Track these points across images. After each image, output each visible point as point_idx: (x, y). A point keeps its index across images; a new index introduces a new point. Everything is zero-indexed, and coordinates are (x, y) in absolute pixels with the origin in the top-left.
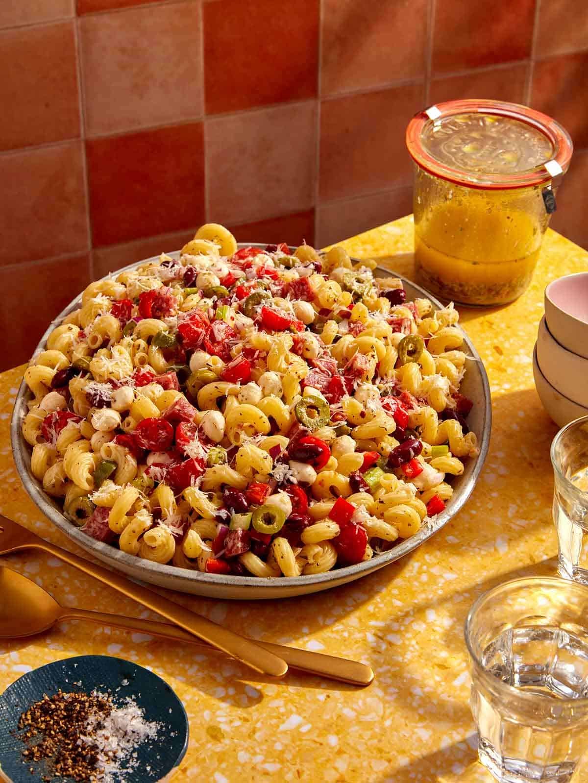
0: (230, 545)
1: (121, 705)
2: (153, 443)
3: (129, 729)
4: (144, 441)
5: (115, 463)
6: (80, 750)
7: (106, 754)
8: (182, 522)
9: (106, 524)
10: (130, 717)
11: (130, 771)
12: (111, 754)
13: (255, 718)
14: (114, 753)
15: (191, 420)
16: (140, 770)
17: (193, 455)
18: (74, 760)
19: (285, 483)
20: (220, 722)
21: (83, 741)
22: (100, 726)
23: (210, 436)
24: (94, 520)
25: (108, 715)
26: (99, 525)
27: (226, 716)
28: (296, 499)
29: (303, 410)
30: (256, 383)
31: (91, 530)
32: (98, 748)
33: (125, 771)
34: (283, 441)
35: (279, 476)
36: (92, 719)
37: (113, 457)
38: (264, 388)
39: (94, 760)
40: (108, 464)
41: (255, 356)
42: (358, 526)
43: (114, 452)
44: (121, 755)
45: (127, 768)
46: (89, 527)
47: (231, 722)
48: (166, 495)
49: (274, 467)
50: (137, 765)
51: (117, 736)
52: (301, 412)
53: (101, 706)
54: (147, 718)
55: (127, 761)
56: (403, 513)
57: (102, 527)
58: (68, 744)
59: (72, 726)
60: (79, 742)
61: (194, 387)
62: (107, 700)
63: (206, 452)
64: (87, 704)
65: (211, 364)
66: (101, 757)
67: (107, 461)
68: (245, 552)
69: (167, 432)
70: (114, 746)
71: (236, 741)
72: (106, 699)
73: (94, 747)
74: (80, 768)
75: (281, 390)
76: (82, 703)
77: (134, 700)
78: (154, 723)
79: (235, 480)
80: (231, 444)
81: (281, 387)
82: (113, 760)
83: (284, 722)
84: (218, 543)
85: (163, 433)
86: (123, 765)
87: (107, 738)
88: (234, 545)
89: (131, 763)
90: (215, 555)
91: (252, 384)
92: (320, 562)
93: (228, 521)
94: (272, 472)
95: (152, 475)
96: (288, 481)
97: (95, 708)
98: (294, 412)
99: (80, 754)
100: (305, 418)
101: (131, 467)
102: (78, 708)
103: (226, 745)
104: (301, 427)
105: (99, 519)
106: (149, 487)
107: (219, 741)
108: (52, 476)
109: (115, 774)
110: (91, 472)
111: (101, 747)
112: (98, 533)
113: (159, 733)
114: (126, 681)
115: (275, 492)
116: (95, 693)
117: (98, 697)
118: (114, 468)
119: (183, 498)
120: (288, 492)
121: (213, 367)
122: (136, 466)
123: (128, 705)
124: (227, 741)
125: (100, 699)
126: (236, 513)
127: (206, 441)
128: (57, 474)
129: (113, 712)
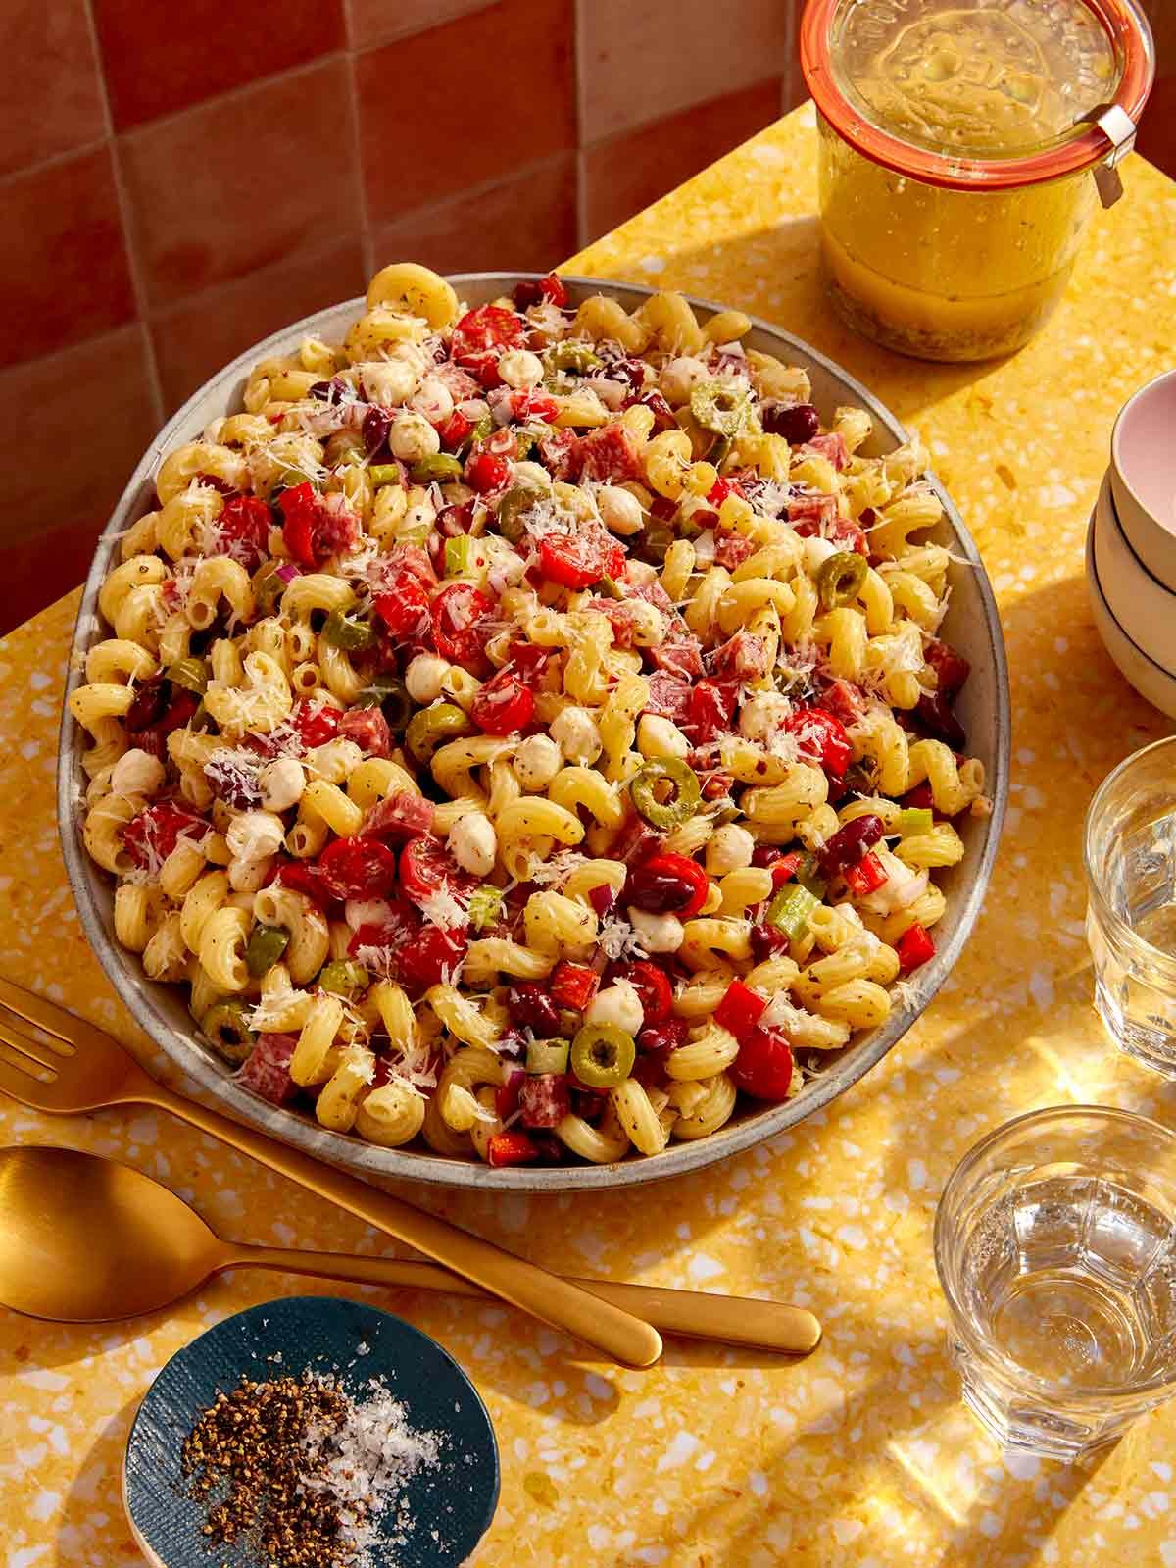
0: (531, 1102)
1: (363, 1396)
2: (357, 888)
3: (387, 1452)
4: (339, 886)
5: (284, 929)
6: (304, 1506)
7: (353, 1509)
8: (433, 1055)
9: (286, 1072)
10: (384, 1427)
11: (402, 1541)
12: (361, 1507)
13: (610, 1446)
14: (367, 1504)
15: (427, 831)
16: (419, 1538)
17: (439, 922)
18: (296, 1527)
19: (627, 960)
20: (546, 1463)
21: (307, 1487)
22: (329, 1447)
23: (468, 867)
24: (260, 1059)
25: (341, 1423)
26: (271, 1070)
27: (554, 1449)
28: (650, 990)
29: (646, 792)
30: (548, 735)
31: (257, 1081)
32: (335, 1498)
33: (392, 1541)
34: (614, 873)
35: (612, 951)
36: (314, 1433)
37: (280, 918)
38: (563, 743)
39: (332, 1527)
40: (273, 934)
41: (539, 665)
42: (773, 1035)
43: (280, 908)
44: (379, 1504)
45: (394, 1534)
46: (252, 1074)
47: (567, 1459)
48: (396, 1006)
49: (601, 928)
50: (411, 1527)
51: (365, 1467)
52: (643, 798)
53: (326, 1404)
54: (416, 1422)
55: (393, 1518)
56: (857, 1001)
57: (277, 1074)
58: (280, 1493)
59: (280, 1452)
60: (300, 1490)
61: (422, 746)
62: (335, 1389)
63: (465, 910)
64: (300, 1404)
65: (450, 688)
66: (346, 1518)
67: (269, 928)
68: (561, 1115)
69: (381, 862)
70: (364, 1489)
71: (581, 1502)
72: (332, 1385)
73: (329, 1496)
74: (311, 1545)
75: (597, 748)
76: (290, 1402)
77: (384, 1385)
78: (430, 1434)
79: (529, 970)
80: (510, 879)
81: (599, 741)
82: (366, 1517)
83: (664, 1452)
84: (507, 1099)
85: (374, 866)
86: (387, 1530)
87: (349, 1476)
88: (539, 1107)
89: (402, 1523)
90: (504, 1121)
91: (540, 739)
92: (704, 1114)
93: (523, 1056)
94: (597, 939)
95: (362, 960)
96: (632, 955)
97: (316, 1409)
98: (628, 797)
99: (304, 1515)
100: (653, 807)
101: (317, 939)
102: (285, 1414)
103: (564, 1514)
104: (648, 833)
105: (269, 1057)
106: (359, 987)
107: (549, 1505)
108: (160, 954)
109: (374, 1549)
110: (240, 951)
111: (341, 1496)
112: (271, 1087)
113: (442, 1452)
114: (363, 1346)
115: (607, 983)
116: (310, 1376)
117: (316, 1383)
118: (284, 942)
119: (429, 1005)
120: (632, 979)
121: (456, 696)
122: (327, 934)
123: (376, 1396)
124: (563, 1505)
125: (321, 1387)
126: (537, 1038)
127: (463, 879)
128: (170, 952)
129: (351, 1416)
